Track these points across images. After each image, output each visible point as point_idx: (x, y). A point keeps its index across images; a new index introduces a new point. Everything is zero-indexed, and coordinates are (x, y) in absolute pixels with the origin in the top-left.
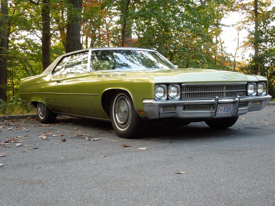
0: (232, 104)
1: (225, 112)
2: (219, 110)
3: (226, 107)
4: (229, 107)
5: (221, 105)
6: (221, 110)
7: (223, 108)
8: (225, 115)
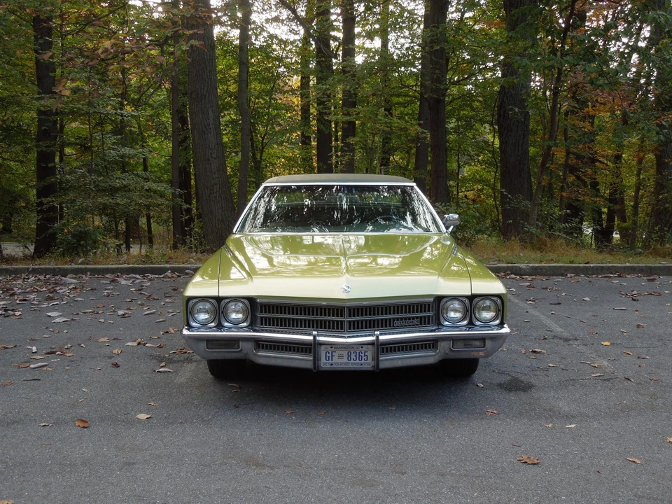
0: (370, 347)
1: (352, 361)
2: (332, 356)
3: (352, 352)
4: (363, 352)
5: (335, 348)
6: (341, 357)
7: (345, 353)
8: (355, 366)
